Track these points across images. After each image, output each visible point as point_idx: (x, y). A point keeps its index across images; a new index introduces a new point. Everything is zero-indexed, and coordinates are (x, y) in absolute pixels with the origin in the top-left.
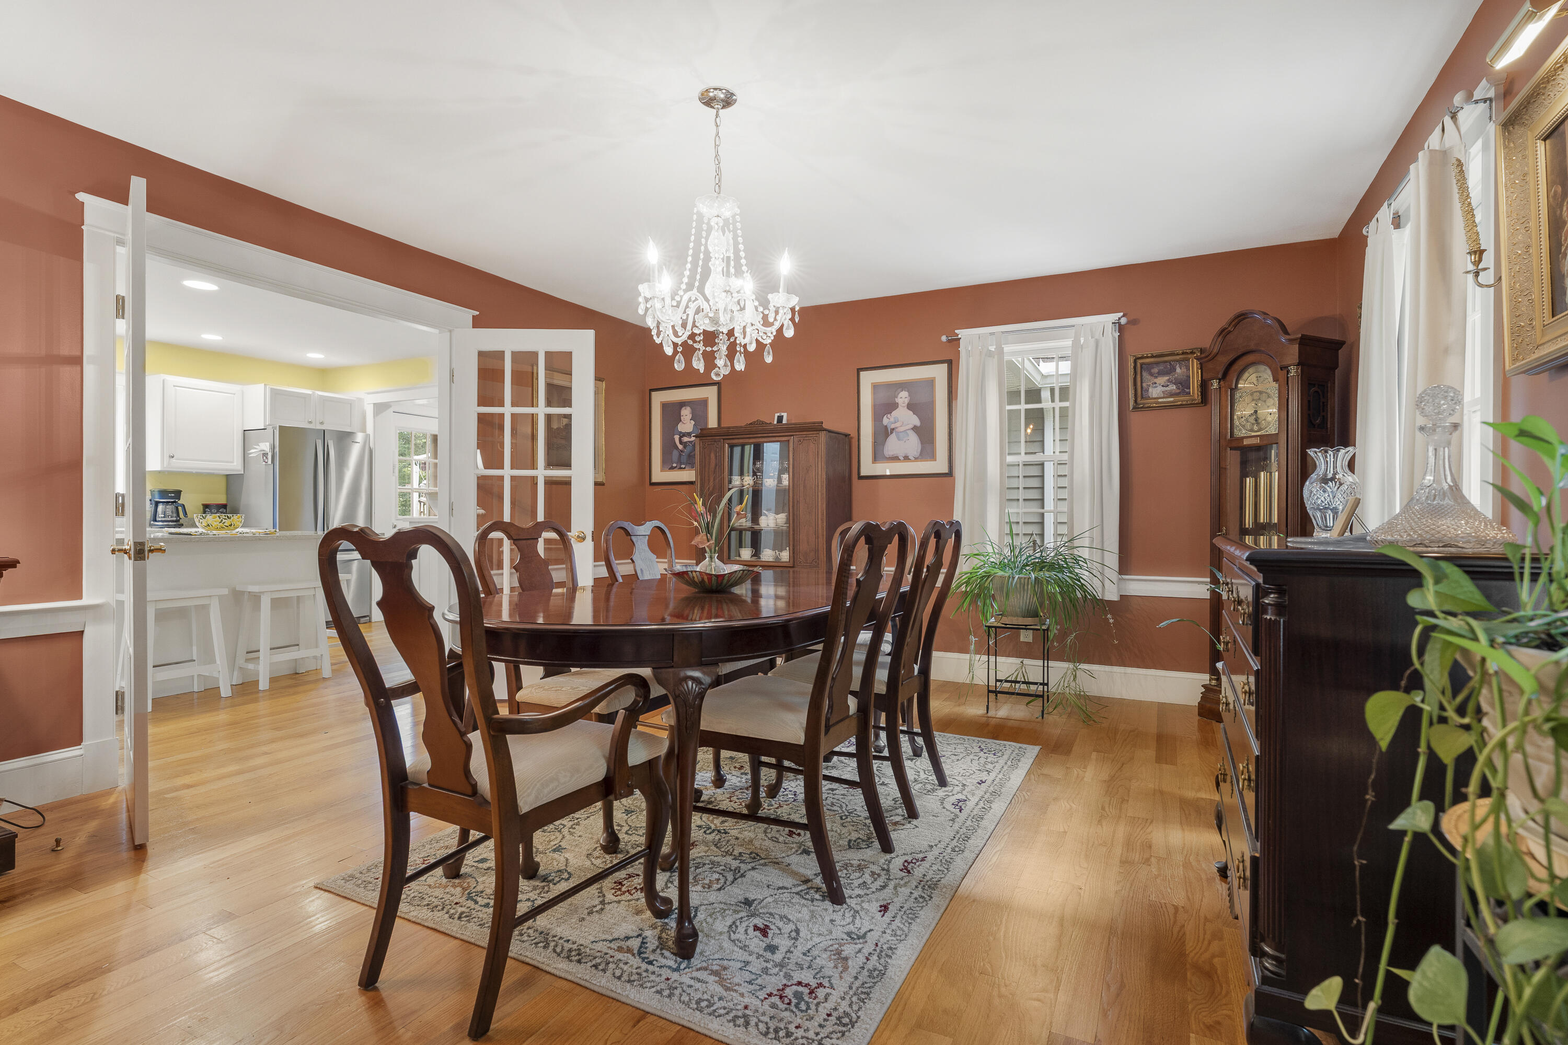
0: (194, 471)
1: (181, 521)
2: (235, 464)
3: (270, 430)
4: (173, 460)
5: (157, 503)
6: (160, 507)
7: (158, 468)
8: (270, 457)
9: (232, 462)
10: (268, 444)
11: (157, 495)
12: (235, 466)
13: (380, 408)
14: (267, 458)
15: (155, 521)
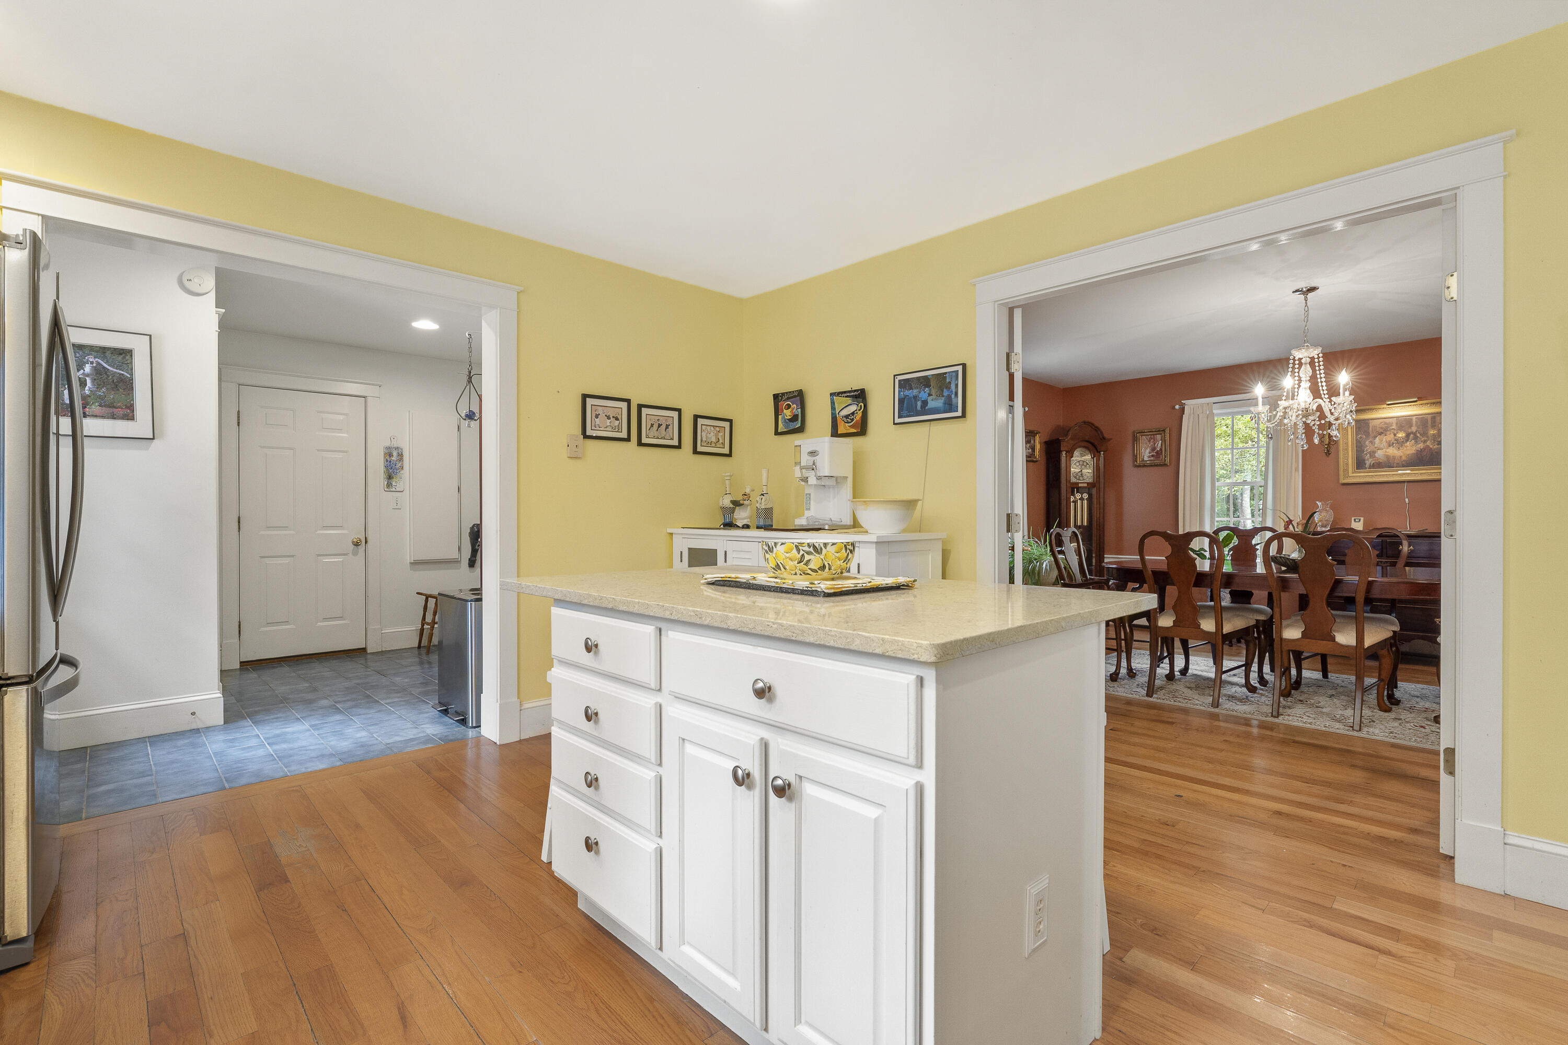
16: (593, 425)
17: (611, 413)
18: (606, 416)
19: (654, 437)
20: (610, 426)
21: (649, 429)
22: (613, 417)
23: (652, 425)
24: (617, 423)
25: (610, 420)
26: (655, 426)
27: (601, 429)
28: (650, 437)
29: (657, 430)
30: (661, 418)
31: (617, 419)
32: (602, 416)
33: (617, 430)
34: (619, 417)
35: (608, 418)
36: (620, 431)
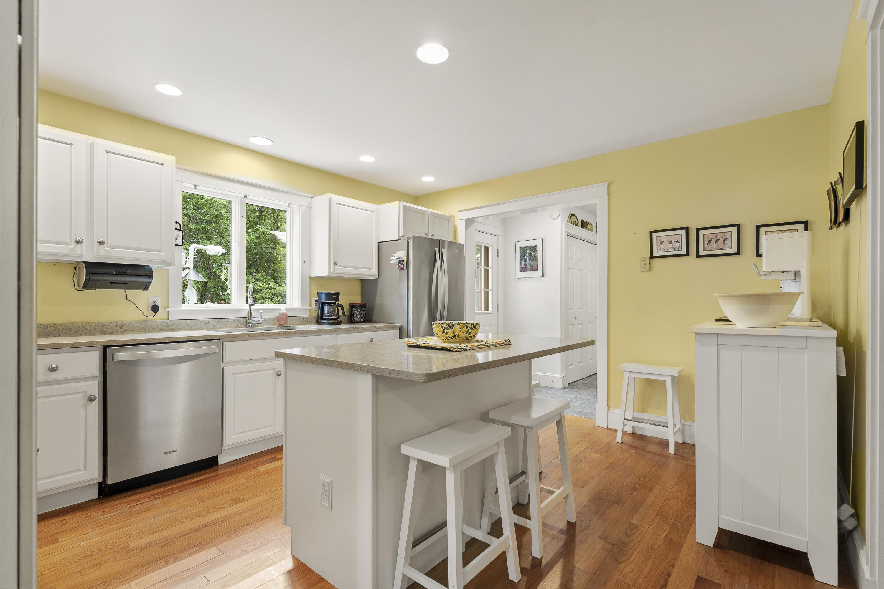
0: (346, 276)
1: (340, 319)
2: (374, 270)
3: (404, 242)
4: (336, 267)
5: (323, 304)
6: (326, 308)
7: (325, 273)
8: (405, 263)
9: (372, 269)
10: (404, 252)
11: (323, 296)
12: (372, 272)
13: (469, 222)
14: (402, 264)
15: (322, 319)
16: (659, 249)
17: (673, 239)
18: (668, 241)
19: (712, 250)
20: (672, 247)
21: (707, 245)
22: (674, 241)
23: (710, 241)
24: (677, 245)
25: (672, 244)
26: (713, 241)
27: (665, 251)
28: (707, 250)
29: (715, 244)
30: (718, 235)
31: (677, 242)
32: (666, 242)
33: (677, 249)
34: (680, 241)
35: (671, 242)
36: (680, 249)
